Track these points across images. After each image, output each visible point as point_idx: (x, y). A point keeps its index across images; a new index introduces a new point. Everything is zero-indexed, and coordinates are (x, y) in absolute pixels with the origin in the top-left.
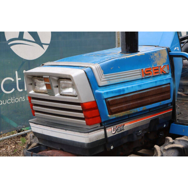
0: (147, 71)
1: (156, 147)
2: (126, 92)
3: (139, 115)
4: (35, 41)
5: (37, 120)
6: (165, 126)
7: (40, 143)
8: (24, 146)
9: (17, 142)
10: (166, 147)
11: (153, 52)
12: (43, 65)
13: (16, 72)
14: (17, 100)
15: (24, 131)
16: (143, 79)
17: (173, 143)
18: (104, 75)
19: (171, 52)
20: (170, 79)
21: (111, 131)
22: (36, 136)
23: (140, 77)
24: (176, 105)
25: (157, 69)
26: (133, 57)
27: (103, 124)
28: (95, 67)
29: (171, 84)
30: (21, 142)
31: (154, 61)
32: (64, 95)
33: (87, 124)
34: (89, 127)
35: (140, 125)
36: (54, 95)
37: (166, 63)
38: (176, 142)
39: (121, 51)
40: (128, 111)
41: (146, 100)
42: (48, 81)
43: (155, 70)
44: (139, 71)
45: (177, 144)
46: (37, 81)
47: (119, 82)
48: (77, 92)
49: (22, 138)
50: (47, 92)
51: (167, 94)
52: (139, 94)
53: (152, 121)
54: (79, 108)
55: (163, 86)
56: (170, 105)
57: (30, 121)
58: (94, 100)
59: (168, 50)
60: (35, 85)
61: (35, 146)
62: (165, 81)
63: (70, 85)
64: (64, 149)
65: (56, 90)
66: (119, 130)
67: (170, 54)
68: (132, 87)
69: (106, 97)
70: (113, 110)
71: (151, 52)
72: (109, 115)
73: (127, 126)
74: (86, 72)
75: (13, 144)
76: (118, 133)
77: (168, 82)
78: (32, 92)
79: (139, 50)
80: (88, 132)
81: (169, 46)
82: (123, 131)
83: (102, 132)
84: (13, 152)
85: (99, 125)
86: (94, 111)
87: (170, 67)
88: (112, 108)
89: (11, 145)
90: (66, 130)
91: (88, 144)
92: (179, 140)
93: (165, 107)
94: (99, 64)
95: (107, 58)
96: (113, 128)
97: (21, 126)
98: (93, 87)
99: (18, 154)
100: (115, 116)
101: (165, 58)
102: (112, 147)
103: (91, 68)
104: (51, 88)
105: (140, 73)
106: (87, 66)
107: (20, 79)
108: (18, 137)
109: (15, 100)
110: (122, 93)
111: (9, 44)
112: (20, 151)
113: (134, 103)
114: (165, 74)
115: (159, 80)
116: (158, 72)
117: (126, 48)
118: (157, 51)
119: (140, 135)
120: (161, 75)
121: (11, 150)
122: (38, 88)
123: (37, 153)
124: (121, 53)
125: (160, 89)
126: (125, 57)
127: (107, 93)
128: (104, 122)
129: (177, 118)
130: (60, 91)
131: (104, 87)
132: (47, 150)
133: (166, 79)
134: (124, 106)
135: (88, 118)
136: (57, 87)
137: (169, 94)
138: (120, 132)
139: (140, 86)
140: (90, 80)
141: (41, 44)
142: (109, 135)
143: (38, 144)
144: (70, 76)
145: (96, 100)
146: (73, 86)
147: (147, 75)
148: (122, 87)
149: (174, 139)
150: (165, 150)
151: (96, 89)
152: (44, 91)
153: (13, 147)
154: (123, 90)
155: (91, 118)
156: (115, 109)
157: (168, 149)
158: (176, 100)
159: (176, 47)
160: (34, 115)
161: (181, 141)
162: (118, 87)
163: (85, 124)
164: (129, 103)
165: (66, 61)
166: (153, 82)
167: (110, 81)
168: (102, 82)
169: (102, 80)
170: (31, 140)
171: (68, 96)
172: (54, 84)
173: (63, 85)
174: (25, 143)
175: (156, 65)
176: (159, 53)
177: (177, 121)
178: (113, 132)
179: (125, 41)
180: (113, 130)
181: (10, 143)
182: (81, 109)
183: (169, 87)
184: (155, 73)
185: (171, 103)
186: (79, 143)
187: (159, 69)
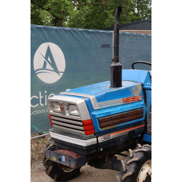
0: (127, 100)
1: (130, 150)
2: (112, 113)
3: (121, 129)
4: (53, 70)
5: (54, 130)
6: (139, 136)
7: (55, 145)
8: (44, 145)
9: (39, 142)
10: (136, 151)
11: (132, 87)
12: (59, 94)
13: (40, 92)
14: (40, 112)
15: (43, 134)
16: (123, 105)
17: (141, 148)
18: (97, 103)
19: (144, 86)
20: (143, 104)
21: (101, 139)
22: (53, 140)
23: (122, 103)
24: (147, 121)
25: (134, 98)
26: (118, 90)
27: (96, 134)
28: (92, 97)
29: (144, 108)
30: (41, 142)
31: (132, 93)
32: (71, 115)
33: (86, 134)
34: (87, 136)
35: (121, 135)
36: (65, 115)
37: (141, 94)
38: (143, 147)
39: (110, 86)
40: (113, 126)
41: (126, 118)
42: (62, 106)
43: (132, 99)
44: (121, 100)
45: (143, 149)
46: (55, 104)
47: (107, 107)
48: (80, 113)
49: (42, 139)
50: (61, 112)
51: (140, 115)
52: (121, 115)
53: (130, 132)
54: (81, 123)
55: (138, 110)
56: (143, 121)
57: (49, 130)
58: (91, 119)
59: (143, 85)
60: (54, 107)
61: (52, 146)
62: (139, 106)
63: (76, 109)
64: (70, 149)
65: (67, 111)
66: (107, 138)
67: (144, 88)
68: (116, 110)
69: (98, 117)
70: (103, 125)
71: (130, 87)
72: (100, 128)
73: (112, 136)
74: (86, 101)
75: (36, 143)
76: (106, 140)
77: (142, 106)
78: (51, 111)
79: (122, 85)
80: (86, 140)
81: (143, 82)
82: (109, 139)
83: (95, 139)
84: (36, 149)
85: (93, 135)
86: (90, 126)
87: (143, 96)
88: (102, 124)
89: (35, 144)
90: (72, 137)
91: (86, 147)
92: (145, 146)
93: (139, 123)
94: (94, 96)
95: (100, 91)
96: (102, 137)
97: (42, 130)
98: (90, 110)
99: (39, 150)
100: (104, 129)
101: (140, 91)
102: (102, 149)
103: (89, 98)
104: (63, 110)
105: (122, 101)
106: (87, 97)
107: (42, 97)
108: (39, 138)
109: (38, 112)
110: (109, 114)
111: (36, 73)
112: (41, 148)
113: (117, 121)
114: (140, 101)
115: (135, 105)
116: (135, 100)
117: (114, 84)
118: (134, 86)
119: (121, 142)
120: (136, 102)
121: (35, 148)
122: (55, 109)
123: (53, 151)
124: (110, 87)
125: (135, 111)
126: (112, 91)
127: (99, 114)
128: (97, 133)
129: (148, 131)
130: (69, 112)
131: (98, 110)
132: (60, 150)
133: (140, 105)
134: (110, 122)
135: (86, 130)
136: (68, 109)
137: (142, 114)
138: (107, 140)
139: (122, 109)
140: (88, 106)
141: (58, 72)
142: (100, 141)
143: (54, 145)
144: (75, 103)
145: (92, 119)
146: (78, 109)
147: (126, 102)
148: (109, 110)
149: (142, 145)
150: (135, 152)
151: (92, 112)
152: (59, 112)
153: (36, 145)
154: (110, 112)
155: (88, 130)
156: (104, 125)
157: (137, 152)
158: (148, 118)
159: (148, 83)
160: (52, 126)
161: (147, 147)
162: (107, 111)
163: (84, 134)
164: (114, 120)
165: (74, 92)
166: (131, 107)
167: (102, 106)
168: (96, 107)
169: (96, 105)
170: (49, 142)
171: (74, 115)
172: (66, 108)
173: (71, 109)
174: (44, 143)
175: (134, 95)
176: (136, 87)
177: (148, 133)
178: (103, 140)
179: (113, 79)
180: (102, 138)
181: (33, 142)
182: (82, 125)
183: (142, 110)
184: (133, 101)
185: (144, 120)
186: (80, 146)
187: (135, 98)
